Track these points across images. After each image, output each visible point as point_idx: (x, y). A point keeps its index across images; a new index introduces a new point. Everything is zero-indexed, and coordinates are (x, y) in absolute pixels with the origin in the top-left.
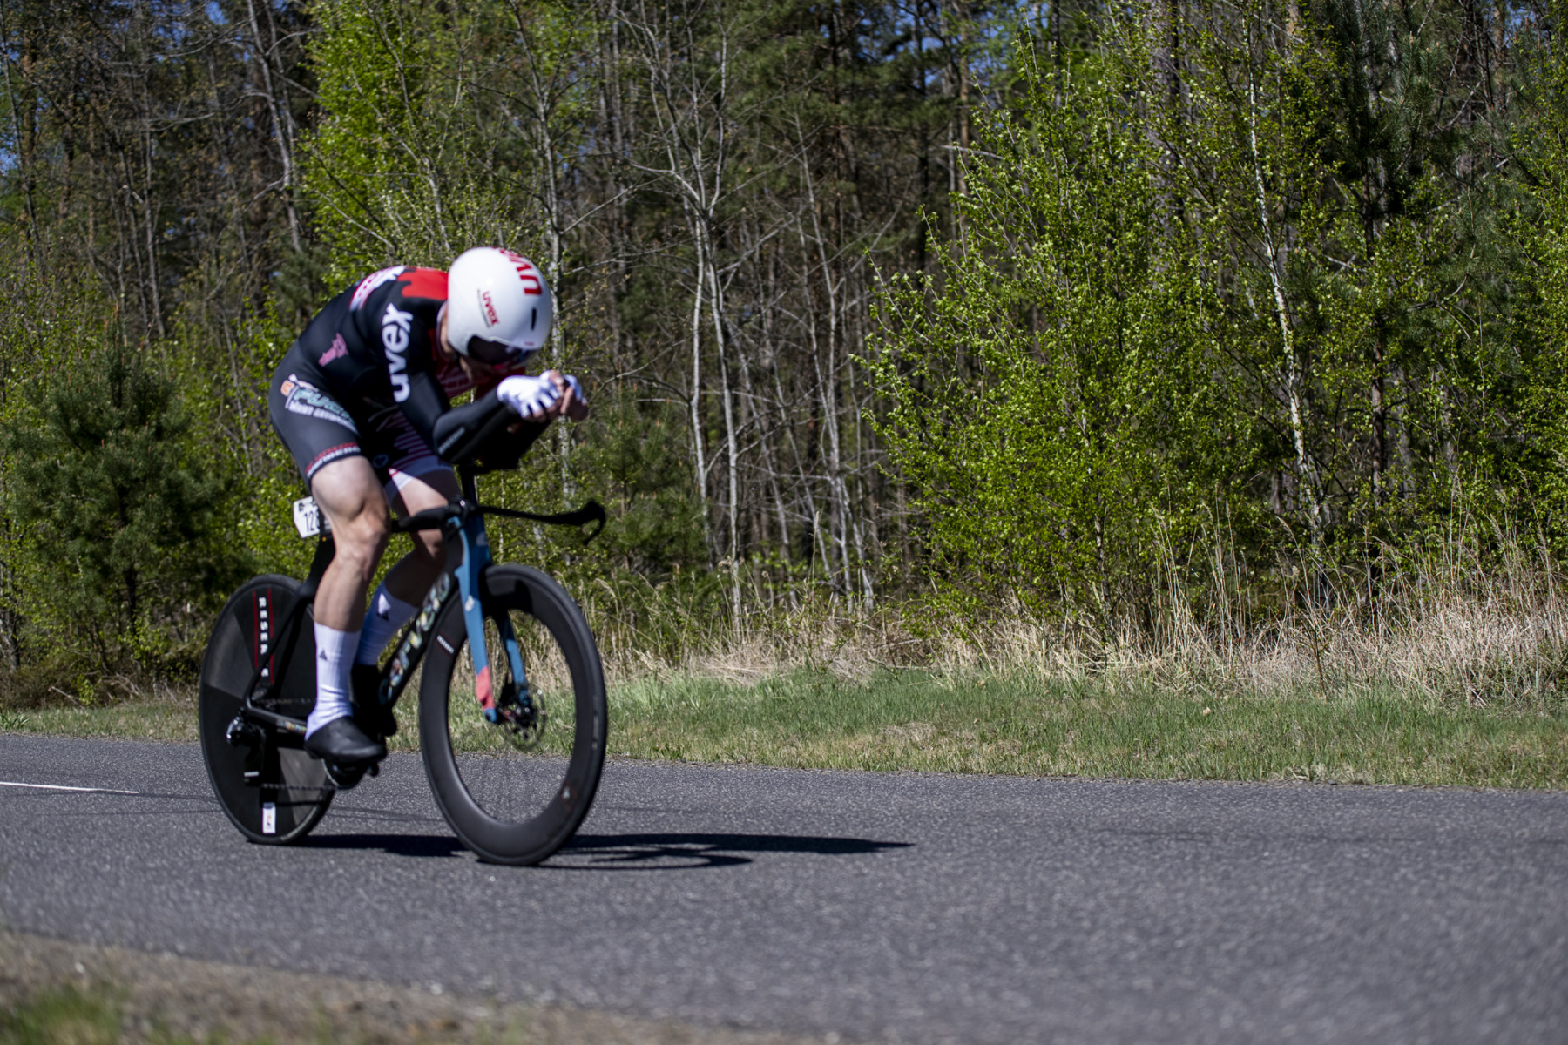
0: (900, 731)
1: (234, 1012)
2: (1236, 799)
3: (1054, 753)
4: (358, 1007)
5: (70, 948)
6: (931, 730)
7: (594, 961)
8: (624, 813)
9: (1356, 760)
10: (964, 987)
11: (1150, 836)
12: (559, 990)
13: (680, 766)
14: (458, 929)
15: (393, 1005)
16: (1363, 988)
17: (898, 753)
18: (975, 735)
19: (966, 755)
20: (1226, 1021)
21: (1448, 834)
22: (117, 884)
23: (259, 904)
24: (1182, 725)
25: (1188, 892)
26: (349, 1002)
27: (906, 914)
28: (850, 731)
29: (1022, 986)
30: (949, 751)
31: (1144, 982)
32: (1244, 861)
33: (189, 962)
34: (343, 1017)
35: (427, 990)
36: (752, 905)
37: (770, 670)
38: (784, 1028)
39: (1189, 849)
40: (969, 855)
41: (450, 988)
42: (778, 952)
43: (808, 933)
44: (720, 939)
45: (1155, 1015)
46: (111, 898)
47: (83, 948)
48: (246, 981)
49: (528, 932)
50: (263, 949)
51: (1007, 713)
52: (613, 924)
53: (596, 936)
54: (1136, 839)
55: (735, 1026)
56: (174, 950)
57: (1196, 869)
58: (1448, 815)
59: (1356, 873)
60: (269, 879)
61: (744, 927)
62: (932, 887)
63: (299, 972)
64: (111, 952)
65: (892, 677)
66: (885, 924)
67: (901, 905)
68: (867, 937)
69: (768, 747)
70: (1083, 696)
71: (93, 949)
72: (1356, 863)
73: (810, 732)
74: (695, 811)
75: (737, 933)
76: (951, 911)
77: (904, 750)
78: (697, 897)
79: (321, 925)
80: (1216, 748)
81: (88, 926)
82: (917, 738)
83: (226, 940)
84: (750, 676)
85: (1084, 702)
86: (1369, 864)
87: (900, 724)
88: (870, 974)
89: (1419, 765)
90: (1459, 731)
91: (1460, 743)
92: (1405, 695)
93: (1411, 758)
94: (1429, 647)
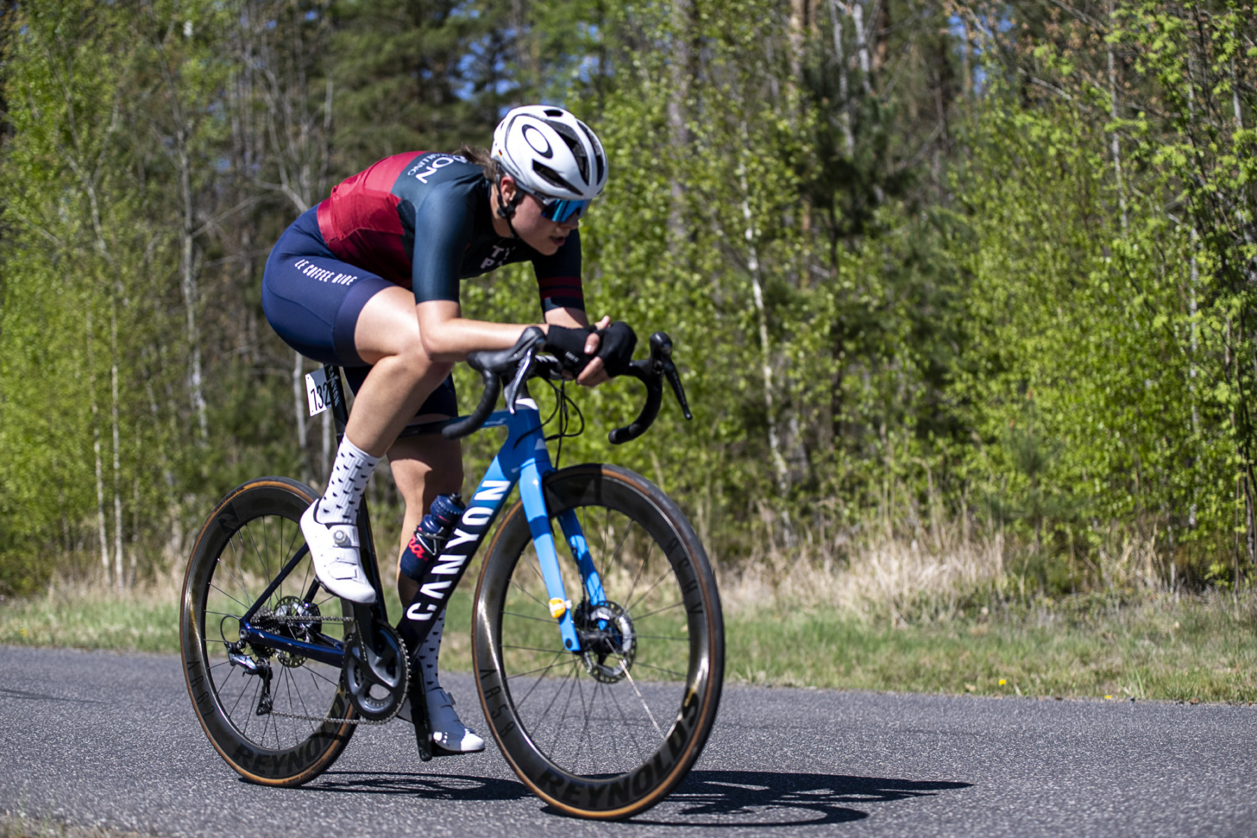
9: (798, 668)
11: (606, 721)
21: (837, 724)
39: (630, 732)
58: (844, 711)
86: (763, 744)
89: (848, 673)
90: (883, 648)
91: (882, 656)
92: (843, 618)
93: (842, 669)
94: (865, 580)
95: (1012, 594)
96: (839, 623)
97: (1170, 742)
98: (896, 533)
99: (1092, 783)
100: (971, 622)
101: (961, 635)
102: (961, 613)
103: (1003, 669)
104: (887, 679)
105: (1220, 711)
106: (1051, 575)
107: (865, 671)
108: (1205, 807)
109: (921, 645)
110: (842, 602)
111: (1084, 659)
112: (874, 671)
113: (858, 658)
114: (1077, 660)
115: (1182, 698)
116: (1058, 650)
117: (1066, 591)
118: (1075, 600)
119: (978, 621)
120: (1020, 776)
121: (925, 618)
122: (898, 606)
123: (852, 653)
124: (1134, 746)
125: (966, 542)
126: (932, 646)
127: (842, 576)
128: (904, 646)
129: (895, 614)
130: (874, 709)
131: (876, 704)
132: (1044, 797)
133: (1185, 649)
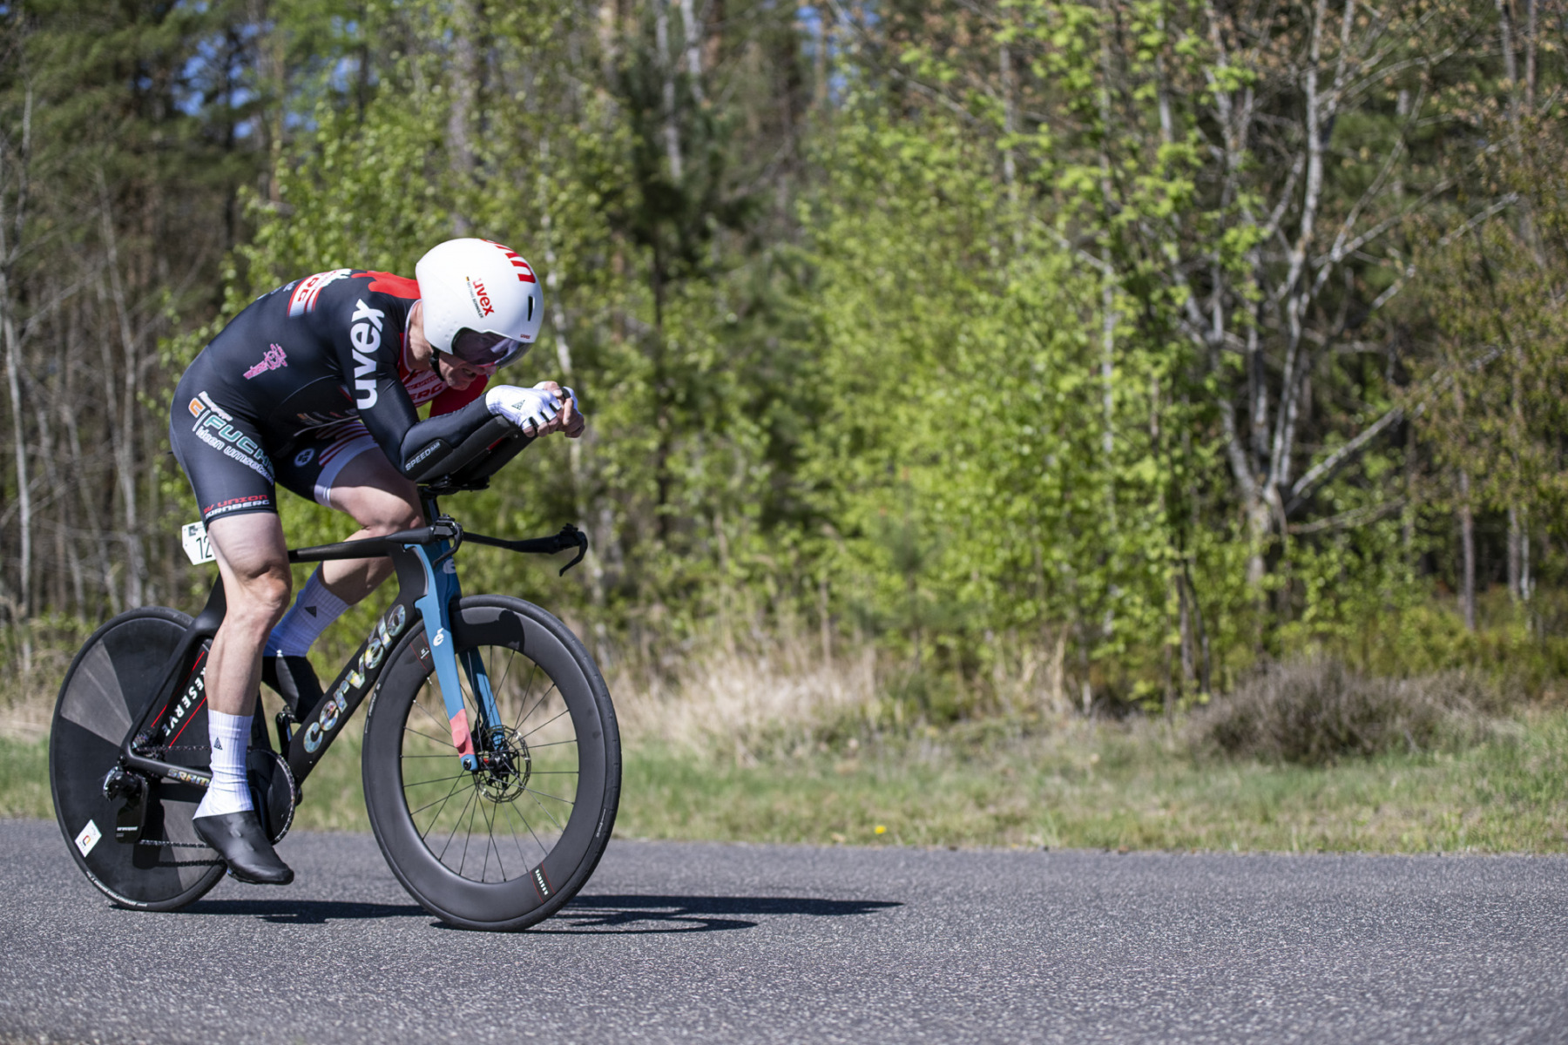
21: (680, 880)
58: (687, 866)
89: (684, 822)
90: (727, 790)
91: (726, 802)
92: (677, 755)
93: (678, 816)
94: (701, 708)
95: (887, 722)
96: (671, 761)
97: (1098, 896)
98: (740, 648)
99: (1009, 944)
100: (837, 758)
101: (824, 774)
102: (824, 747)
103: (880, 814)
104: (735, 829)
105: (1156, 860)
106: (935, 698)
107: (707, 819)
108: (1153, 971)
109: (774, 786)
110: (674, 734)
111: (981, 801)
112: (718, 820)
113: (697, 804)
114: (971, 804)
115: (1107, 846)
116: (948, 790)
117: (953, 716)
118: (966, 729)
119: (846, 757)
120: (919, 937)
121: (779, 754)
122: (744, 738)
123: (689, 796)
124: (1054, 901)
125: (828, 658)
126: (788, 788)
127: (673, 702)
128: (754, 788)
129: (741, 749)
130: (725, 863)
131: (726, 857)
132: (953, 960)
133: (1107, 787)
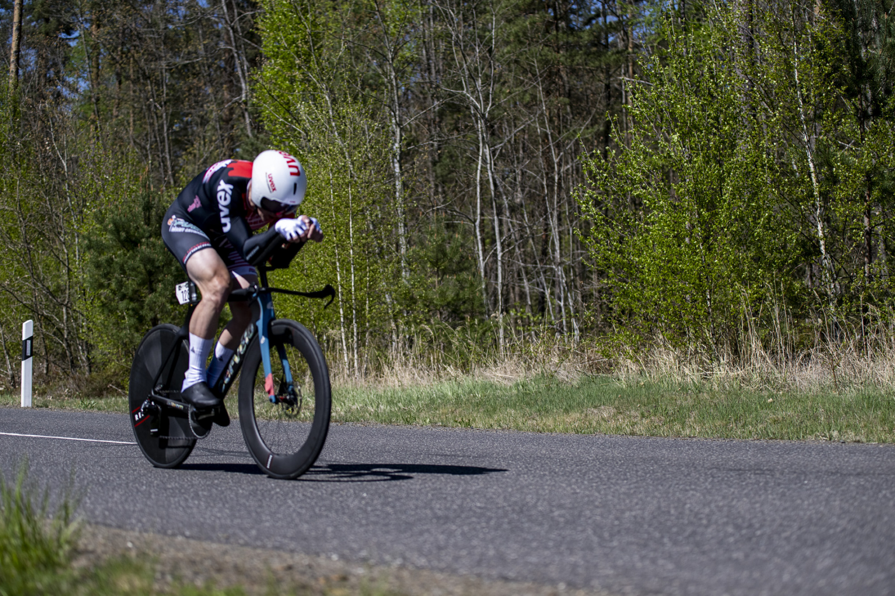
0: (596, 411)
1: (219, 570)
2: (787, 451)
3: (683, 424)
4: (290, 568)
5: (124, 533)
6: (613, 411)
7: (425, 542)
8: (439, 457)
9: (855, 428)
10: (636, 557)
11: (740, 471)
12: (405, 558)
13: (470, 431)
14: (346, 523)
15: (310, 566)
16: (863, 559)
17: (594, 424)
18: (638, 414)
19: (634, 424)
20: (786, 577)
22: (149, 498)
23: (231, 509)
24: (756, 409)
25: (762, 504)
26: (285, 565)
27: (602, 515)
28: (567, 411)
29: (669, 557)
30: (623, 422)
31: (738, 555)
32: (793, 486)
33: (192, 542)
34: (281, 574)
35: (329, 558)
36: (514, 510)
37: (521, 376)
38: (534, 580)
39: (762, 480)
40: (637, 482)
41: (342, 557)
42: (530, 537)
43: (546, 527)
44: (496, 530)
45: (745, 574)
46: (146, 505)
47: (131, 533)
48: (225, 553)
49: (386, 525)
50: (234, 534)
51: (657, 401)
52: (435, 521)
53: (425, 527)
54: (732, 473)
55: (506, 579)
56: (183, 535)
57: (766, 490)
59: (857, 493)
60: (237, 495)
61: (509, 523)
62: (616, 500)
63: (255, 548)
64: (148, 536)
65: (590, 381)
66: (590, 521)
67: (598, 511)
68: (580, 528)
69: (520, 421)
70: (700, 392)
71: (137, 534)
72: (857, 487)
73: (544, 411)
74: (479, 456)
75: (506, 526)
76: (627, 514)
77: (597, 422)
78: (483, 505)
79: (267, 521)
80: (776, 421)
81: (134, 521)
82: (605, 415)
83: (213, 529)
84: (509, 379)
85: (700, 395)
87: (595, 407)
88: (582, 549)
92: (883, 392)
93: (887, 428)
96: (880, 395)
110: (881, 379)
127: (879, 361)
